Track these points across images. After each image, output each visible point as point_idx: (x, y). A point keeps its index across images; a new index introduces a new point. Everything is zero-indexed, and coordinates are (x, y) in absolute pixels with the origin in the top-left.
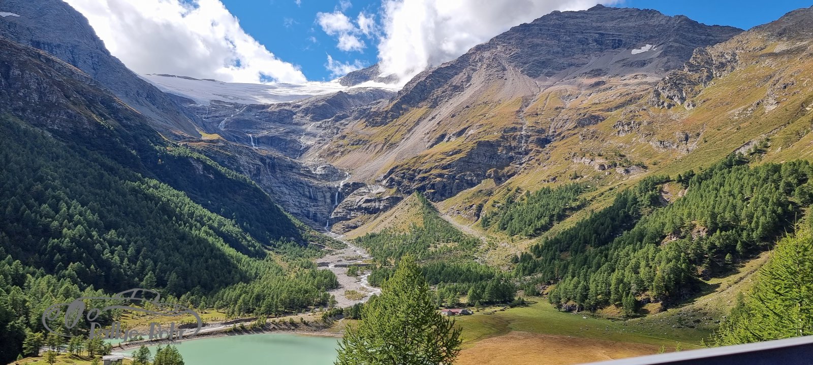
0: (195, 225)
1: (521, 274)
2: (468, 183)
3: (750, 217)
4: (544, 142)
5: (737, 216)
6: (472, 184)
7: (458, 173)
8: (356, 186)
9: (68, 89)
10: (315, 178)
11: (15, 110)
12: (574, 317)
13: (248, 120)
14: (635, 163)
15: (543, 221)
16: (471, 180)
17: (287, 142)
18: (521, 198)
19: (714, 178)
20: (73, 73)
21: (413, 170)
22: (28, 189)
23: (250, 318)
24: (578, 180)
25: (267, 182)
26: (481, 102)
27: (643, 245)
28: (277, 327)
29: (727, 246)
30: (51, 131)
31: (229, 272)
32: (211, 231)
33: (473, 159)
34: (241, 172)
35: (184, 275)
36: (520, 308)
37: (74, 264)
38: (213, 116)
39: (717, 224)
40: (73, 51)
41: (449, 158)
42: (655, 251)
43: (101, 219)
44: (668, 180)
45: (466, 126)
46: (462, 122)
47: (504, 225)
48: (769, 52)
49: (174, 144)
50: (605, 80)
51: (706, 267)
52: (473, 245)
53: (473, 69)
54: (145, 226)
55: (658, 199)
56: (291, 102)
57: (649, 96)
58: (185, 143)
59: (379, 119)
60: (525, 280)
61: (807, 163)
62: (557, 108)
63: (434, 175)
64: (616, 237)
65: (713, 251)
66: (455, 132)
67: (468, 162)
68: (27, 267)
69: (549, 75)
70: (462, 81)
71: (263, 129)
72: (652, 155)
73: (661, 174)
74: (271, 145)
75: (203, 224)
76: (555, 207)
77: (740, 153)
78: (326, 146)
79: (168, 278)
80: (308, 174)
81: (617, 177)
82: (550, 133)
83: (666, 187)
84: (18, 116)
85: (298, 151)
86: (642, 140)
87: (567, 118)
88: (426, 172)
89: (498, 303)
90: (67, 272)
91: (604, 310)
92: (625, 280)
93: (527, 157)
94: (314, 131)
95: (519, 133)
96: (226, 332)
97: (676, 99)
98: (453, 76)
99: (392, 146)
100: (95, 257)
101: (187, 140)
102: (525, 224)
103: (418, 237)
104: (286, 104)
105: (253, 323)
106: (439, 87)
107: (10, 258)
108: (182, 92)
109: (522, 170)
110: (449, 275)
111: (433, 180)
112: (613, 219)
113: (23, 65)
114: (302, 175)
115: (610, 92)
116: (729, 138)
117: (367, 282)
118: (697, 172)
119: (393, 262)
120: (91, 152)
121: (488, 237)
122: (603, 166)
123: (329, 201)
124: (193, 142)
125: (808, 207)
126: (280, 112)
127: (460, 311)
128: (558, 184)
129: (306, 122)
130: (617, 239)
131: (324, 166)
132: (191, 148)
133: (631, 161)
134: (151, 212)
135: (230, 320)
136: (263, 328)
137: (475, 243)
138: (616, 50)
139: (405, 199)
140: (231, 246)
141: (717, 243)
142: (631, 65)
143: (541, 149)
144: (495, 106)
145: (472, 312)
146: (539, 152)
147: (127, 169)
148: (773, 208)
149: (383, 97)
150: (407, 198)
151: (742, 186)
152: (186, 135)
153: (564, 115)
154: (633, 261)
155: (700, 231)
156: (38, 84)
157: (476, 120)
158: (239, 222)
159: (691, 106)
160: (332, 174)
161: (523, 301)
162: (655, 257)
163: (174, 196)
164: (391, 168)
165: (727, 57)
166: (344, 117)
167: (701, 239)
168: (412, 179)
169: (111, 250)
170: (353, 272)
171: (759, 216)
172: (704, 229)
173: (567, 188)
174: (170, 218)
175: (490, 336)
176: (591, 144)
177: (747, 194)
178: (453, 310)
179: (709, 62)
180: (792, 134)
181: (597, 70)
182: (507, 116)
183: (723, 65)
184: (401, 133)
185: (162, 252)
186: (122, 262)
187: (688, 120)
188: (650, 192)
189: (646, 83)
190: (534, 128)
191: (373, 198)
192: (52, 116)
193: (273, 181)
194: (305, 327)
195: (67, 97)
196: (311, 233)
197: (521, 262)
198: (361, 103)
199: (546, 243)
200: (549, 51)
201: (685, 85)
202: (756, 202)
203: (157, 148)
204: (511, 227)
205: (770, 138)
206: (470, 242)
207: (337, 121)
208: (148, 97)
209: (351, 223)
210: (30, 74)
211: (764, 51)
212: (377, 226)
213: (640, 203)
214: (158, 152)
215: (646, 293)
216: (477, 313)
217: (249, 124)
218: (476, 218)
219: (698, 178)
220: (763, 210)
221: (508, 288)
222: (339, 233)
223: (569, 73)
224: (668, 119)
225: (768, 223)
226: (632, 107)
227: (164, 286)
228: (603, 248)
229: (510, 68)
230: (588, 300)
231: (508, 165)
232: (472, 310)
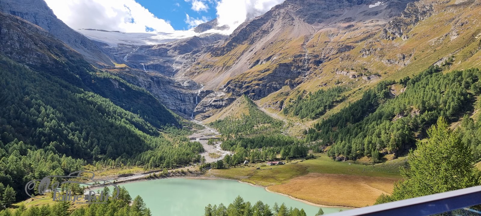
0: (118, 118)
1: (309, 140)
2: (274, 89)
3: (445, 103)
4: (318, 63)
5: (437, 102)
6: (276, 89)
7: (268, 83)
8: (208, 92)
9: (36, 39)
10: (183, 88)
11: (6, 53)
12: (343, 164)
13: (141, 55)
14: (373, 73)
15: (321, 109)
16: (276, 86)
17: (165, 68)
18: (306, 96)
19: (422, 81)
20: (38, 30)
21: (241, 82)
22: (21, 100)
23: (157, 170)
24: (340, 84)
25: (155, 91)
26: (279, 40)
27: (382, 121)
28: (174, 175)
29: (432, 120)
30: (28, 65)
31: (141, 145)
32: (127, 121)
33: (277, 74)
34: (140, 86)
35: (116, 147)
36: (312, 160)
37: (53, 142)
38: (120, 53)
39: (425, 108)
40: (35, 17)
41: (262, 74)
42: (390, 125)
43: (65, 116)
44: (394, 83)
45: (271, 55)
46: (269, 52)
47: (297, 112)
48: (452, 4)
49: (100, 71)
50: (353, 24)
51: (420, 132)
52: (280, 125)
53: (274, 20)
54: (89, 120)
55: (389, 94)
56: (165, 43)
57: (381, 33)
58: (106, 70)
59: (219, 52)
60: (312, 144)
61: (478, 70)
62: (325, 42)
63: (254, 85)
64: (365, 117)
65: (424, 123)
66: (265, 58)
67: (274, 76)
68: (27, 145)
69: (320, 22)
70: (268, 28)
71: (150, 60)
72: (383, 68)
73: (390, 79)
74: (156, 69)
75: (122, 118)
76: (327, 101)
77: (437, 65)
78: (188, 69)
79: (107, 149)
80: (179, 86)
81: (363, 82)
82: (322, 57)
83: (393, 87)
84: (8, 56)
85: (172, 73)
86: (377, 59)
87: (332, 48)
88: (249, 83)
89: (298, 157)
90: (49, 147)
91: (361, 159)
92: (373, 142)
93: (309, 72)
94: (181, 61)
95: (303, 58)
96: (146, 178)
97: (397, 34)
98: (262, 25)
99: (228, 68)
100: (64, 138)
101: (107, 68)
102: (310, 111)
103: (247, 121)
104: (163, 45)
105: (161, 172)
106: (254, 32)
107: (16, 140)
108: (100, 39)
109: (306, 80)
110: (268, 142)
111: (254, 87)
112: (362, 107)
113: (9, 27)
114: (176, 87)
115: (357, 31)
116: (429, 56)
117: (220, 148)
118: (411, 77)
119: (233, 136)
120: (53, 77)
121: (288, 120)
122: (355, 75)
123: (192, 101)
124: (110, 69)
125: (479, 95)
126: (159, 49)
127: (278, 162)
128: (328, 87)
129: (175, 55)
130: (365, 119)
131: (188, 81)
132: (110, 73)
133: (371, 72)
134: (92, 111)
135: (146, 172)
136: (166, 175)
137: (281, 123)
138: (359, 5)
139: (237, 99)
140: (140, 129)
141: (426, 119)
142: (369, 14)
143: (317, 67)
144: (289, 42)
145: (285, 163)
146: (315, 69)
147: (75, 86)
148: (459, 97)
149: (220, 39)
150: (239, 99)
151: (439, 85)
152: (106, 65)
153: (330, 46)
154: (377, 130)
155: (415, 112)
156: (19, 37)
157: (277, 51)
158: (142, 115)
159: (406, 38)
160: (193, 85)
161: (313, 155)
162: (390, 128)
163: (103, 101)
164: (228, 81)
165: (427, 7)
166: (198, 51)
167: (416, 116)
168: (241, 87)
169: (72, 134)
170: (211, 143)
171: (450, 102)
172: (418, 110)
173: (333, 90)
174: (103, 114)
175: (297, 176)
176: (346, 63)
177: (443, 89)
178: (273, 162)
179: (416, 11)
180: (467, 53)
181: (349, 18)
182: (296, 48)
183: (424, 13)
184: (233, 60)
185: (101, 134)
186: (80, 140)
187: (404, 46)
188: (384, 90)
189: (378, 25)
190: (312, 54)
191: (218, 99)
192: (28, 56)
193: (159, 91)
194: (190, 174)
195: (36, 44)
196: (184, 121)
197: (309, 134)
198: (208, 43)
199: (323, 122)
200: (320, 7)
201: (402, 25)
202: (448, 94)
203: (91, 73)
204: (301, 113)
205: (455, 56)
206: (278, 123)
207: (194, 54)
208: (82, 43)
209: (206, 114)
210: (13, 31)
211: (449, 4)
212: (222, 115)
213: (378, 97)
214: (92, 76)
215: (385, 149)
216: (287, 164)
217: (142, 57)
218: (280, 109)
219: (412, 81)
220: (453, 98)
221: (304, 149)
222: (199, 120)
223: (332, 21)
224: (392, 47)
225: (455, 106)
226: (371, 40)
227: (105, 153)
228: (358, 123)
229: (296, 18)
230: (351, 154)
231: (298, 77)
232: (284, 162)
